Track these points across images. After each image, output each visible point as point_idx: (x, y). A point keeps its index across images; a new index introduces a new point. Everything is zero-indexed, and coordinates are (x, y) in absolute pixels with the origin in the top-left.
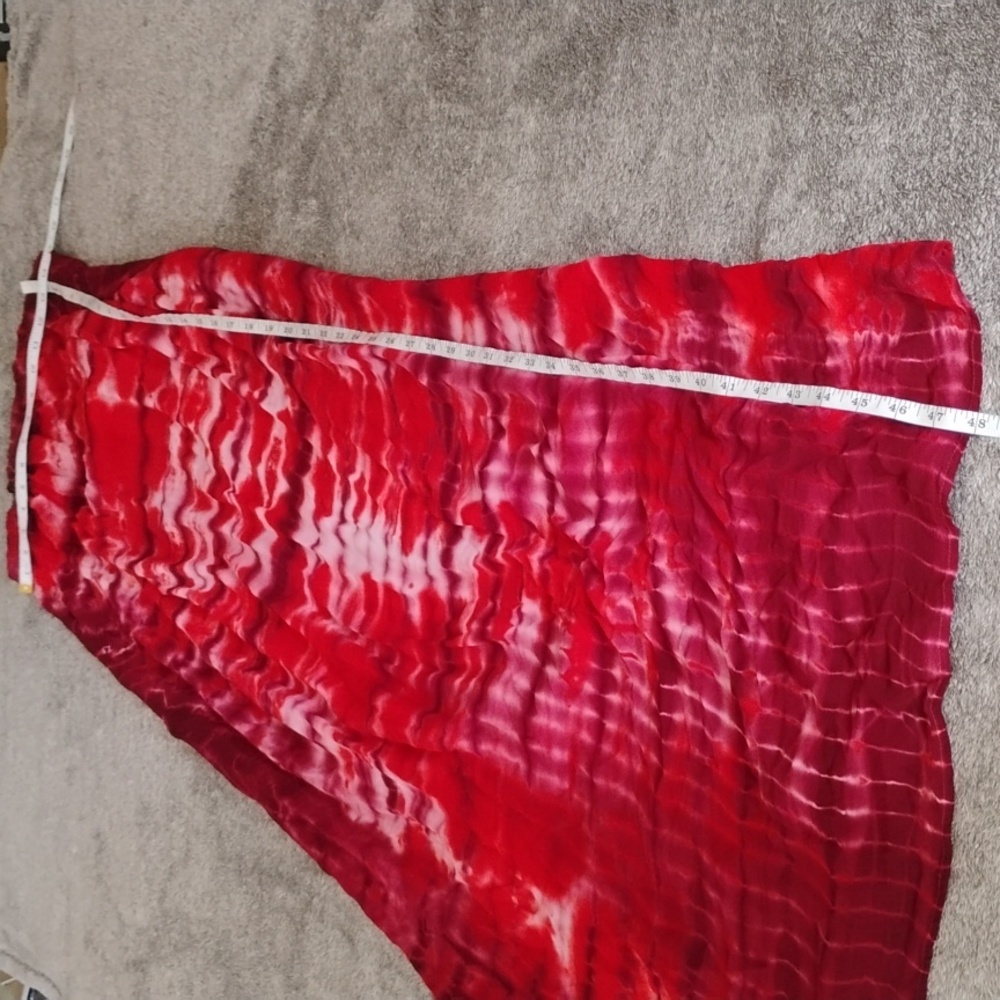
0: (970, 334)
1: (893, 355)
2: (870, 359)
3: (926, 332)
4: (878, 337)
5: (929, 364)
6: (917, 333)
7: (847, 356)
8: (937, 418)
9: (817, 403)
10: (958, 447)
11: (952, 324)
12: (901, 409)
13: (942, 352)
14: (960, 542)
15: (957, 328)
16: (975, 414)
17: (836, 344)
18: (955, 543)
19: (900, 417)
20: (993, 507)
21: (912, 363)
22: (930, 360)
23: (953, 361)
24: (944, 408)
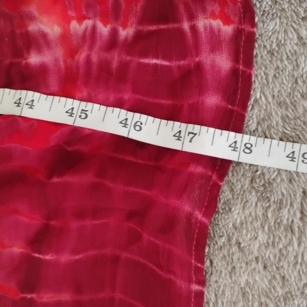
0: (238, 32)
1: (129, 53)
2: (95, 58)
3: (176, 26)
4: (104, 30)
5: (179, 67)
6: (163, 27)
7: (59, 52)
8: (188, 138)
9: (16, 111)
10: (214, 177)
11: (213, 16)
12: (135, 126)
13: (197, 55)
14: (206, 293)
15: (221, 23)
16: (239, 136)
17: (44, 35)
18: (200, 295)
19: (135, 135)
20: (256, 253)
21: (156, 65)
22: (182, 63)
23: (213, 66)
24: (197, 127)
